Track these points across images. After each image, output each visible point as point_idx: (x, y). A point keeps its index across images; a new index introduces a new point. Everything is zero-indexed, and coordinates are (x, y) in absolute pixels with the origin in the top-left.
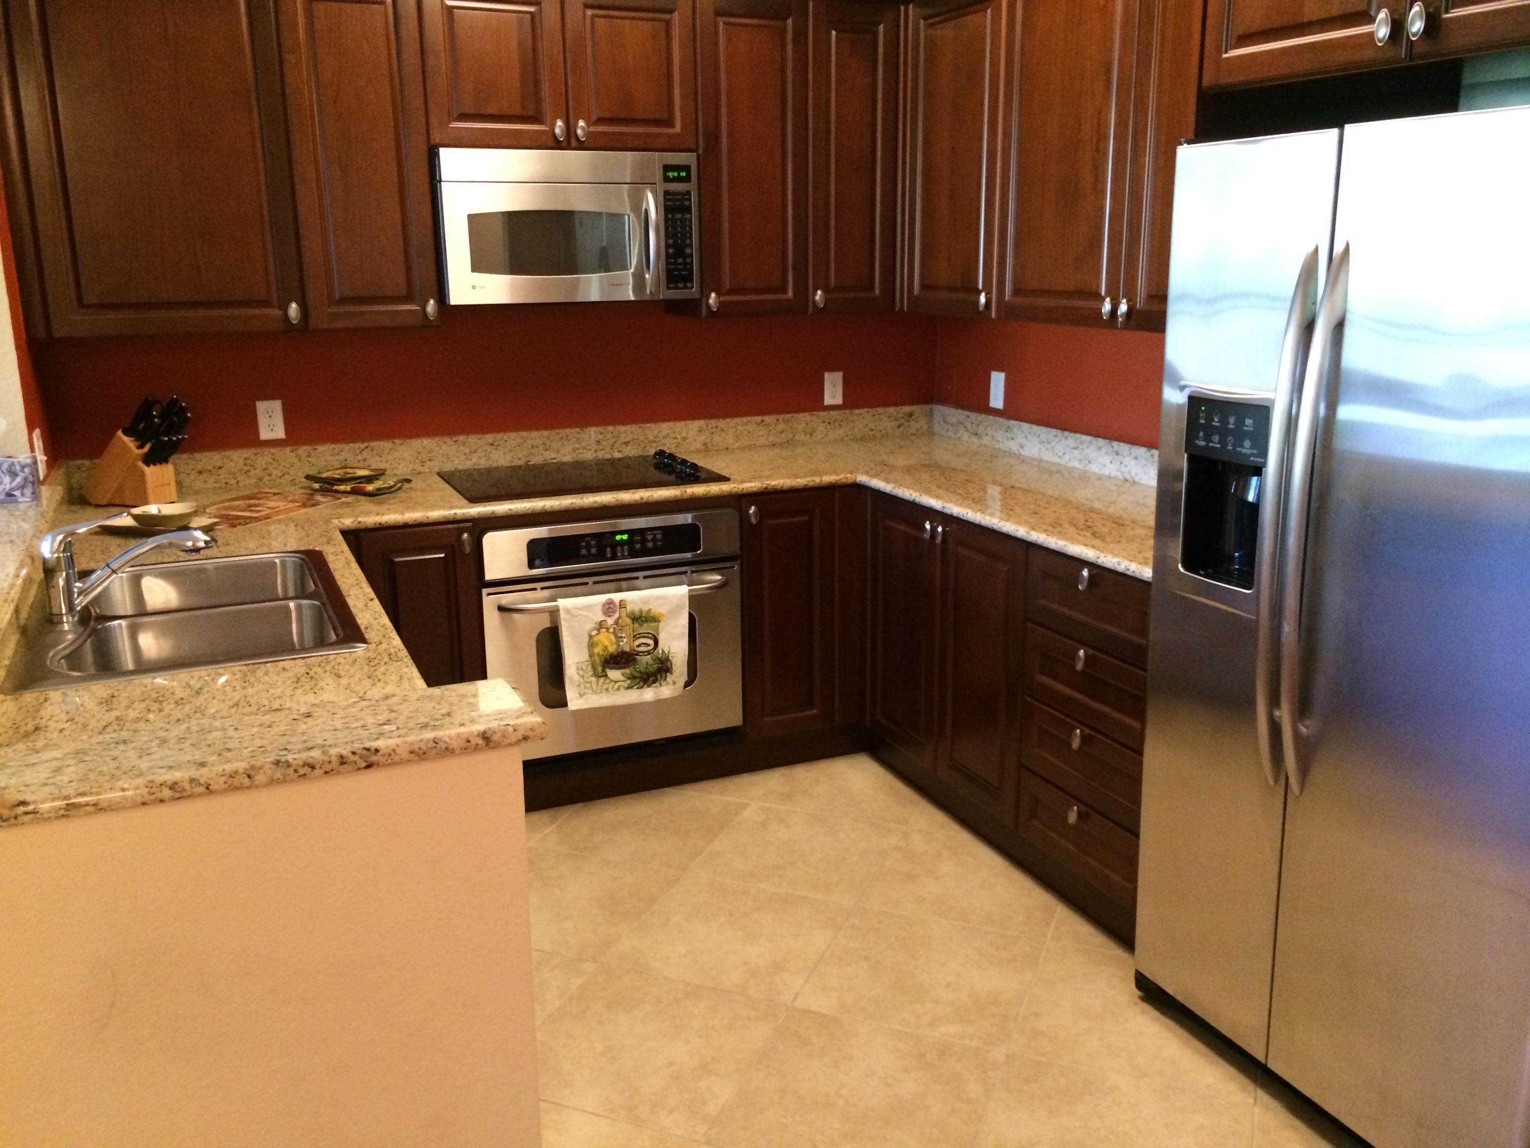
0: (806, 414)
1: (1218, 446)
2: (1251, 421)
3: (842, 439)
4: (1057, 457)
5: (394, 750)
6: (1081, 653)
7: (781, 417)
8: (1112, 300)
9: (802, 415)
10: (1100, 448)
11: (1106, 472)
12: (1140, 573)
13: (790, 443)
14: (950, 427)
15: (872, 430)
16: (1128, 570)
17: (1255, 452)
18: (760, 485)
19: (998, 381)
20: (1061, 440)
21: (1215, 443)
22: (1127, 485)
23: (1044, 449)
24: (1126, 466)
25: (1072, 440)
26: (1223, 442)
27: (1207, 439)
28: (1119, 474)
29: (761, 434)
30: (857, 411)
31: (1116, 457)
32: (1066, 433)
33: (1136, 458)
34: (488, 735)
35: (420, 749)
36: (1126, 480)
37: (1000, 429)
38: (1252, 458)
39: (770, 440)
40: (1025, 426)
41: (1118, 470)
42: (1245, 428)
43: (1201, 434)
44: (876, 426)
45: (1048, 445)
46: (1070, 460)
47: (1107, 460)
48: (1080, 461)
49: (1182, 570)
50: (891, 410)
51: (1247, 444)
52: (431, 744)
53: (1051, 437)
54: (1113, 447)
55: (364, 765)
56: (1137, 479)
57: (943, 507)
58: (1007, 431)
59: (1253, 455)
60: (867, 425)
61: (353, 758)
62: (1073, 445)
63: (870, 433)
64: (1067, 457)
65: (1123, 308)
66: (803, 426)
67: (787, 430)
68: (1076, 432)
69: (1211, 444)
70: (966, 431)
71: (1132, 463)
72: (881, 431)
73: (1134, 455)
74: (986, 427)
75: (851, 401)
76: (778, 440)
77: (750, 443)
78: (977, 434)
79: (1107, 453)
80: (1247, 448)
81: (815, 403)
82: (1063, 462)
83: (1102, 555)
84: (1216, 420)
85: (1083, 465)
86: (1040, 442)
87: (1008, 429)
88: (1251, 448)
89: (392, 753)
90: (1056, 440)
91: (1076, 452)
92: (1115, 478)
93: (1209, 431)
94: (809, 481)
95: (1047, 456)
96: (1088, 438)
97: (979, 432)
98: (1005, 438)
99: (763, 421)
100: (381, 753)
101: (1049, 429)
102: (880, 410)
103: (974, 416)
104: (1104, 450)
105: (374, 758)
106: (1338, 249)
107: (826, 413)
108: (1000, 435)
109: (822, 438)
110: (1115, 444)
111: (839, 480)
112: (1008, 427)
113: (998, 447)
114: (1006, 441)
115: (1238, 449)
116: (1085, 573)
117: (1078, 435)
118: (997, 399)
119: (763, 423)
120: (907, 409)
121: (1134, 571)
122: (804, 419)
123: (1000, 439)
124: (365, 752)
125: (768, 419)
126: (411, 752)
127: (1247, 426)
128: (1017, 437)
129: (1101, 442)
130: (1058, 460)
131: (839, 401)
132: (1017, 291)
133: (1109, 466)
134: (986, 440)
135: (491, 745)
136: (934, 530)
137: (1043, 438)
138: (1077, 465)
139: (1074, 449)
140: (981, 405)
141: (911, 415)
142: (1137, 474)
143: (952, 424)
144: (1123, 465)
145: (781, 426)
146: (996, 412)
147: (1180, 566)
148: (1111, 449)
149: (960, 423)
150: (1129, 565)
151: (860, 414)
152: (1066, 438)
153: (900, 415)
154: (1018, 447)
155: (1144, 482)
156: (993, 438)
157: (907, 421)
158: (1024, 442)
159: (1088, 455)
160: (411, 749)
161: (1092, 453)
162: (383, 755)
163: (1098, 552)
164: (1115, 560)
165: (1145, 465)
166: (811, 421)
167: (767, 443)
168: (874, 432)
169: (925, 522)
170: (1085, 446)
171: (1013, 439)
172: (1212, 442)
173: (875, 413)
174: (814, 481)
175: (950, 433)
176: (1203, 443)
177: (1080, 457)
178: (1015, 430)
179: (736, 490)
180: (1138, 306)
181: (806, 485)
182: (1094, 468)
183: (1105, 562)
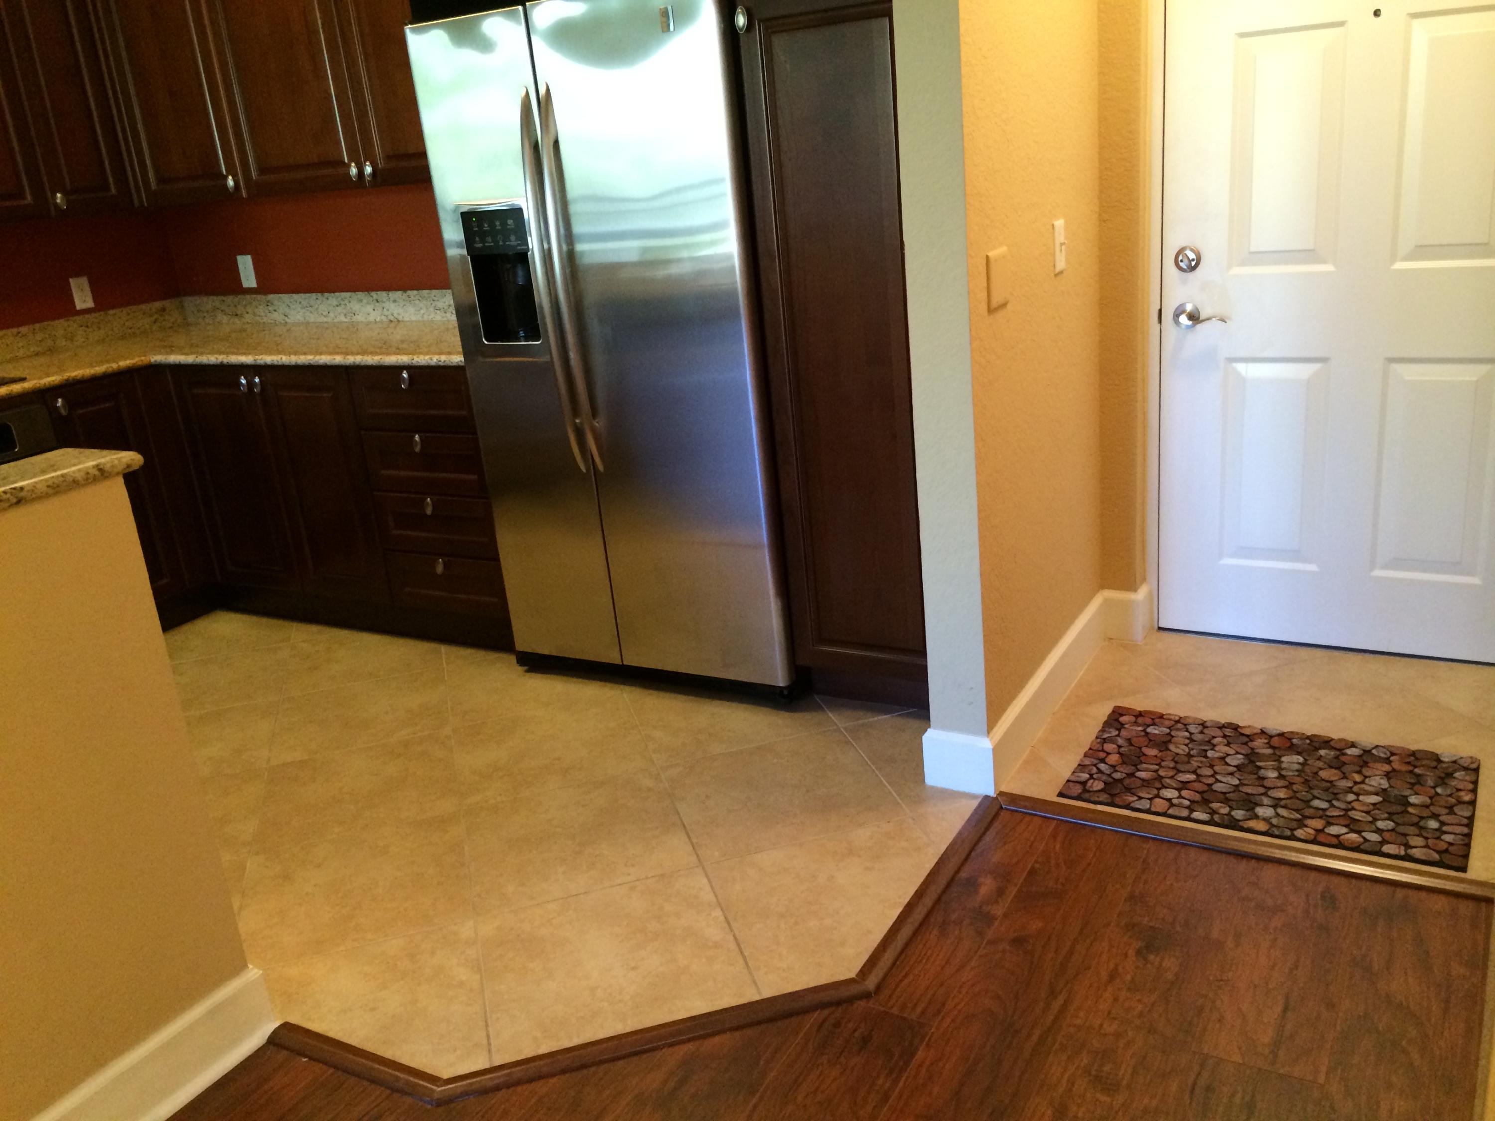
0: (61, 321)
1: (492, 244)
2: (512, 221)
3: (103, 340)
4: (323, 317)
5: (34, 487)
6: (417, 437)
7: (37, 326)
8: (356, 164)
9: (57, 322)
10: (361, 301)
11: (371, 319)
12: (450, 361)
13: (52, 351)
14: (205, 314)
15: (130, 328)
16: (440, 361)
17: (519, 242)
18: (61, 377)
19: (246, 265)
20: (323, 301)
21: (489, 243)
22: (392, 325)
23: (308, 314)
24: (388, 310)
25: (333, 299)
26: (495, 241)
27: (483, 241)
28: (383, 317)
29: (21, 344)
30: (111, 312)
31: (377, 304)
32: (326, 295)
33: (395, 301)
34: (101, 467)
35: (53, 483)
36: (391, 321)
37: (260, 305)
38: (519, 248)
39: (32, 349)
40: (285, 297)
41: (382, 315)
42: (509, 227)
43: (477, 239)
44: (133, 324)
45: (310, 309)
46: (336, 317)
47: (369, 309)
48: (345, 315)
49: (486, 342)
50: (143, 307)
51: (513, 238)
52: (61, 479)
53: (312, 302)
54: (372, 297)
55: (15, 500)
56: (400, 318)
57: (255, 360)
58: (268, 306)
59: (519, 245)
60: (124, 324)
61: (5, 496)
62: (335, 303)
63: (129, 331)
64: (332, 315)
65: (368, 170)
66: (62, 332)
67: (46, 338)
68: (334, 292)
69: (487, 244)
70: (225, 314)
71: (392, 306)
72: (139, 328)
73: (392, 299)
74: (245, 306)
75: (102, 303)
76: (40, 349)
77: (11, 355)
78: (237, 315)
79: (368, 303)
80: (513, 241)
81: (67, 309)
82: (329, 320)
83: (415, 357)
84: (486, 225)
85: (349, 318)
86: (302, 308)
87: (268, 304)
88: (517, 240)
89: (34, 489)
90: (319, 302)
91: (339, 309)
92: (381, 322)
93: (483, 235)
94: (107, 368)
95: (312, 318)
96: (348, 295)
97: (239, 313)
98: (267, 311)
99: (19, 333)
100: (26, 489)
101: (308, 295)
102: (134, 308)
103: (229, 299)
104: (365, 301)
105: (22, 494)
106: (542, 91)
107: (81, 317)
108: (261, 310)
109: (84, 342)
110: (373, 294)
111: (134, 364)
112: (268, 302)
113: (262, 321)
114: (269, 315)
115: (507, 243)
116: (405, 375)
117: (337, 294)
118: (249, 279)
119: (20, 335)
120: (158, 305)
121: (444, 361)
122: (60, 327)
123: (262, 314)
124: (13, 491)
125: (24, 330)
126: (48, 486)
127: (509, 225)
128: (278, 308)
129: (360, 295)
130: (325, 320)
131: (90, 304)
132: (262, 171)
133: (373, 313)
134: (248, 318)
135: (106, 474)
136: (250, 384)
137: (305, 303)
138: (343, 319)
139: (337, 306)
140: (235, 287)
141: (164, 310)
142: (399, 314)
143: (207, 312)
144: (385, 310)
145: (39, 336)
146: (250, 291)
147: (484, 340)
148: (371, 299)
149: (216, 309)
150: (440, 358)
151: (114, 315)
152: (328, 299)
153: (154, 310)
154: (282, 317)
155: (406, 319)
156: (254, 314)
157: (161, 316)
158: (287, 311)
159: (351, 308)
160: (47, 484)
161: (355, 306)
162: (28, 491)
163: (410, 356)
164: (427, 357)
165: (404, 306)
166: (69, 326)
167: (29, 354)
168: (133, 330)
169: (239, 378)
170: (346, 302)
171: (275, 311)
172: (487, 242)
173: (129, 312)
174: (112, 367)
175: (207, 321)
176: (480, 245)
177: (345, 311)
178: (276, 303)
179: (38, 385)
180: (380, 166)
181: (106, 371)
182: (360, 318)
183: (419, 361)
